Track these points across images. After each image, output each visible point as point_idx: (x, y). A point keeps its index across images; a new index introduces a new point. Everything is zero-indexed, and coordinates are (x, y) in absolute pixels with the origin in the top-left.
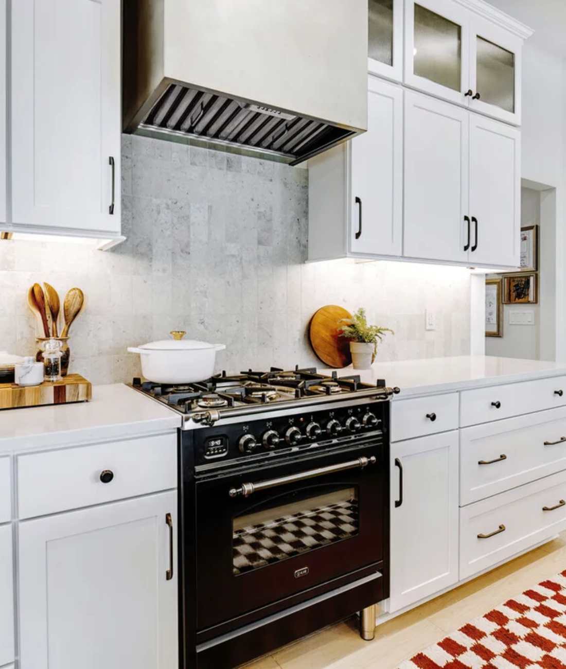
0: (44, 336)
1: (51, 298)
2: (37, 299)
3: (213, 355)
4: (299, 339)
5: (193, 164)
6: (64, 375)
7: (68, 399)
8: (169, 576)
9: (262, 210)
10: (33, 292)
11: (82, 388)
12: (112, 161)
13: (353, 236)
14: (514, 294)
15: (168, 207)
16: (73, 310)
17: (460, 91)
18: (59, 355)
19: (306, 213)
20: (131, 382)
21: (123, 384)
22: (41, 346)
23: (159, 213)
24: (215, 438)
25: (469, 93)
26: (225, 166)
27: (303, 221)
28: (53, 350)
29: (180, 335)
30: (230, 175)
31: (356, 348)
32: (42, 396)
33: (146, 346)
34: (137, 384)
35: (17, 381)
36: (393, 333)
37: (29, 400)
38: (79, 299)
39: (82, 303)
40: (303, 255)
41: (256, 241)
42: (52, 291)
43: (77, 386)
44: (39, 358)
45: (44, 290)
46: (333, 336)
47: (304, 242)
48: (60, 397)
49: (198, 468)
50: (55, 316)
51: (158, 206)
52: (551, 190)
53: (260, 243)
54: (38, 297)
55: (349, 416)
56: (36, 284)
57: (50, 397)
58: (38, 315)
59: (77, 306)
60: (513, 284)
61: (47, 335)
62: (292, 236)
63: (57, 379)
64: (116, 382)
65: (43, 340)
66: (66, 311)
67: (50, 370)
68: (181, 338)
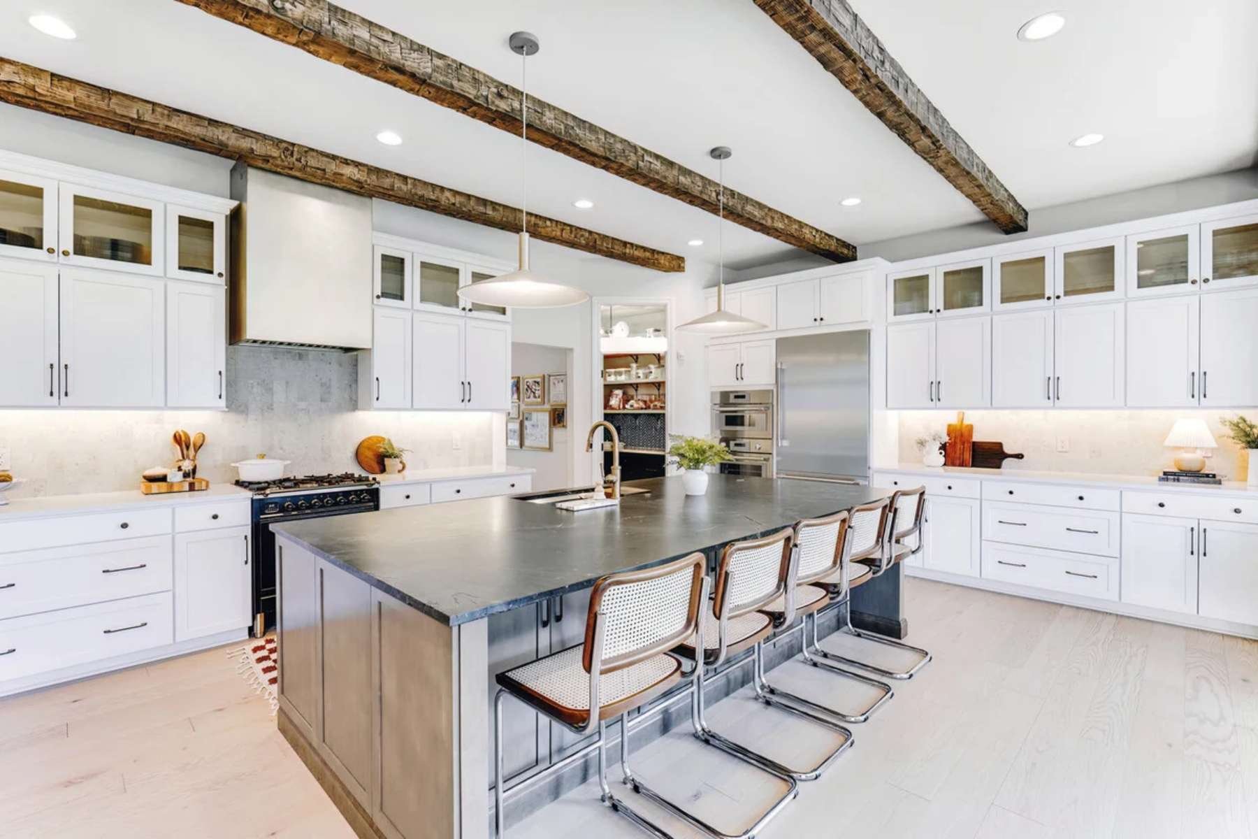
0: (181, 458)
1: (186, 438)
2: (177, 439)
3: (282, 467)
4: (351, 457)
5: (276, 358)
6: (193, 478)
7: (196, 489)
8: (246, 562)
9: (323, 381)
10: (175, 436)
11: (204, 483)
12: (220, 373)
13: (375, 399)
14: (556, 421)
15: (258, 384)
16: (198, 445)
17: (458, 307)
18: (191, 468)
19: (356, 381)
20: (234, 482)
21: (229, 485)
22: (180, 464)
23: (252, 388)
24: (272, 503)
25: (464, 309)
26: (297, 358)
27: (354, 386)
28: (187, 465)
29: (263, 456)
30: (300, 363)
31: (387, 461)
32: (182, 487)
33: (241, 463)
34: (238, 483)
35: (168, 480)
36: (413, 452)
37: (176, 489)
38: (202, 439)
39: (204, 441)
40: (354, 405)
41: (320, 400)
42: (186, 434)
43: (201, 483)
44: (180, 469)
45: (181, 434)
46: (374, 455)
47: (354, 398)
48: (192, 488)
49: (262, 517)
50: (188, 448)
51: (252, 384)
52: (571, 350)
53: (322, 400)
54: (178, 437)
55: (351, 495)
56: (177, 432)
57: (187, 488)
58: (178, 447)
59: (201, 442)
60: (557, 413)
61: (183, 457)
62: (346, 396)
63: (190, 479)
64: (225, 482)
65: (181, 460)
66: (194, 445)
67: (186, 475)
68: (263, 457)
